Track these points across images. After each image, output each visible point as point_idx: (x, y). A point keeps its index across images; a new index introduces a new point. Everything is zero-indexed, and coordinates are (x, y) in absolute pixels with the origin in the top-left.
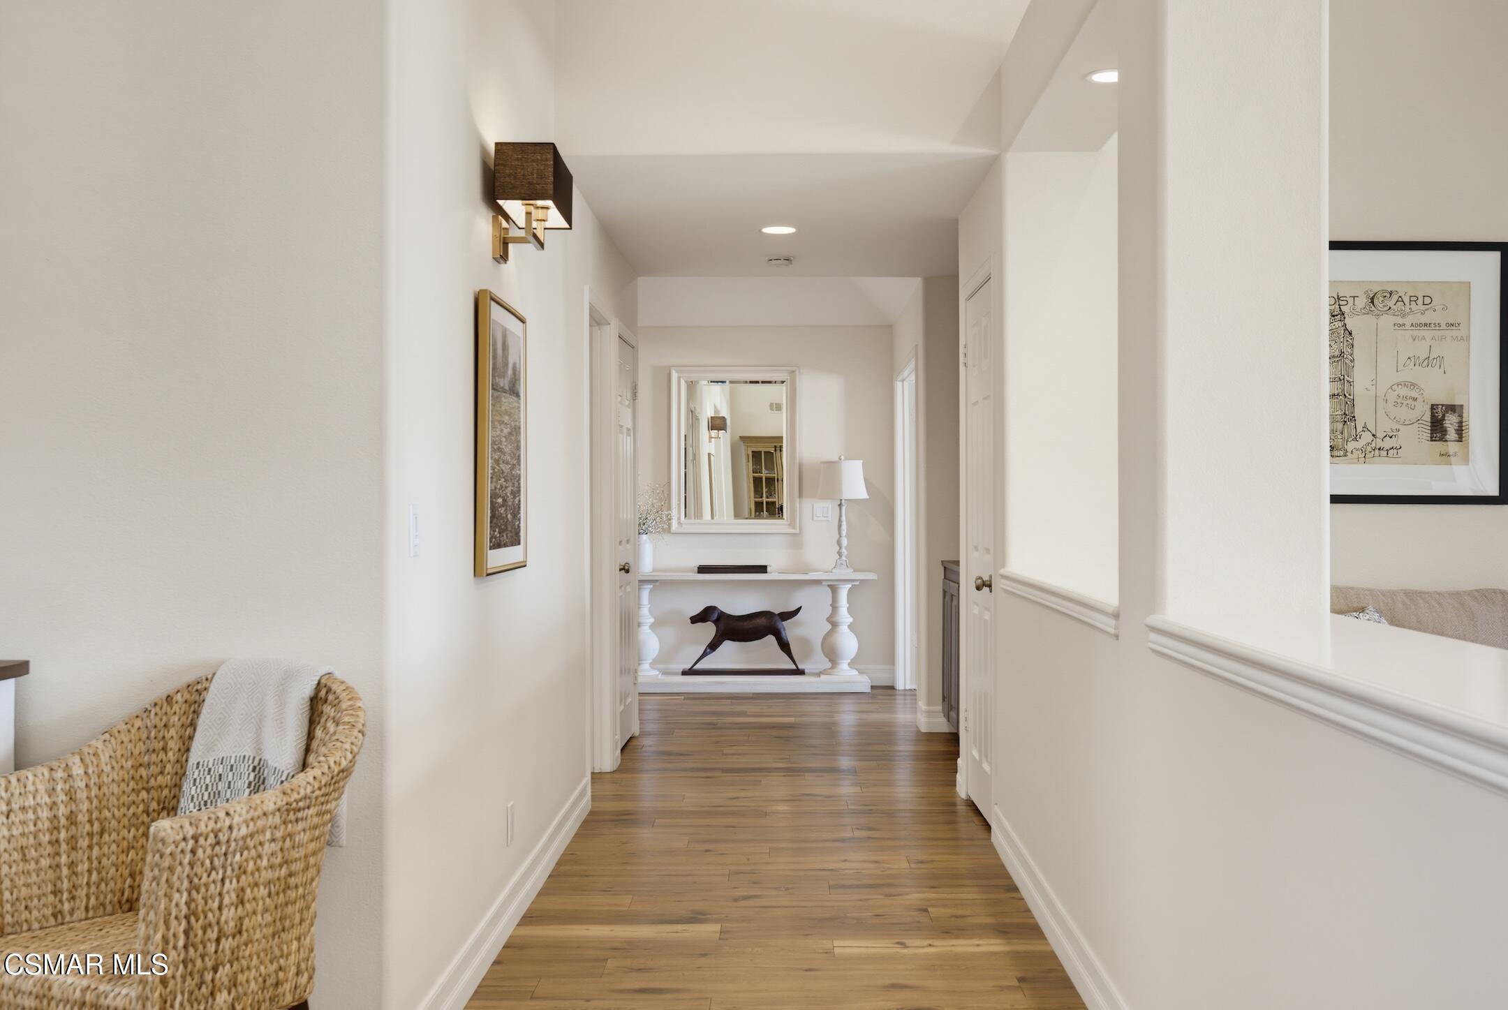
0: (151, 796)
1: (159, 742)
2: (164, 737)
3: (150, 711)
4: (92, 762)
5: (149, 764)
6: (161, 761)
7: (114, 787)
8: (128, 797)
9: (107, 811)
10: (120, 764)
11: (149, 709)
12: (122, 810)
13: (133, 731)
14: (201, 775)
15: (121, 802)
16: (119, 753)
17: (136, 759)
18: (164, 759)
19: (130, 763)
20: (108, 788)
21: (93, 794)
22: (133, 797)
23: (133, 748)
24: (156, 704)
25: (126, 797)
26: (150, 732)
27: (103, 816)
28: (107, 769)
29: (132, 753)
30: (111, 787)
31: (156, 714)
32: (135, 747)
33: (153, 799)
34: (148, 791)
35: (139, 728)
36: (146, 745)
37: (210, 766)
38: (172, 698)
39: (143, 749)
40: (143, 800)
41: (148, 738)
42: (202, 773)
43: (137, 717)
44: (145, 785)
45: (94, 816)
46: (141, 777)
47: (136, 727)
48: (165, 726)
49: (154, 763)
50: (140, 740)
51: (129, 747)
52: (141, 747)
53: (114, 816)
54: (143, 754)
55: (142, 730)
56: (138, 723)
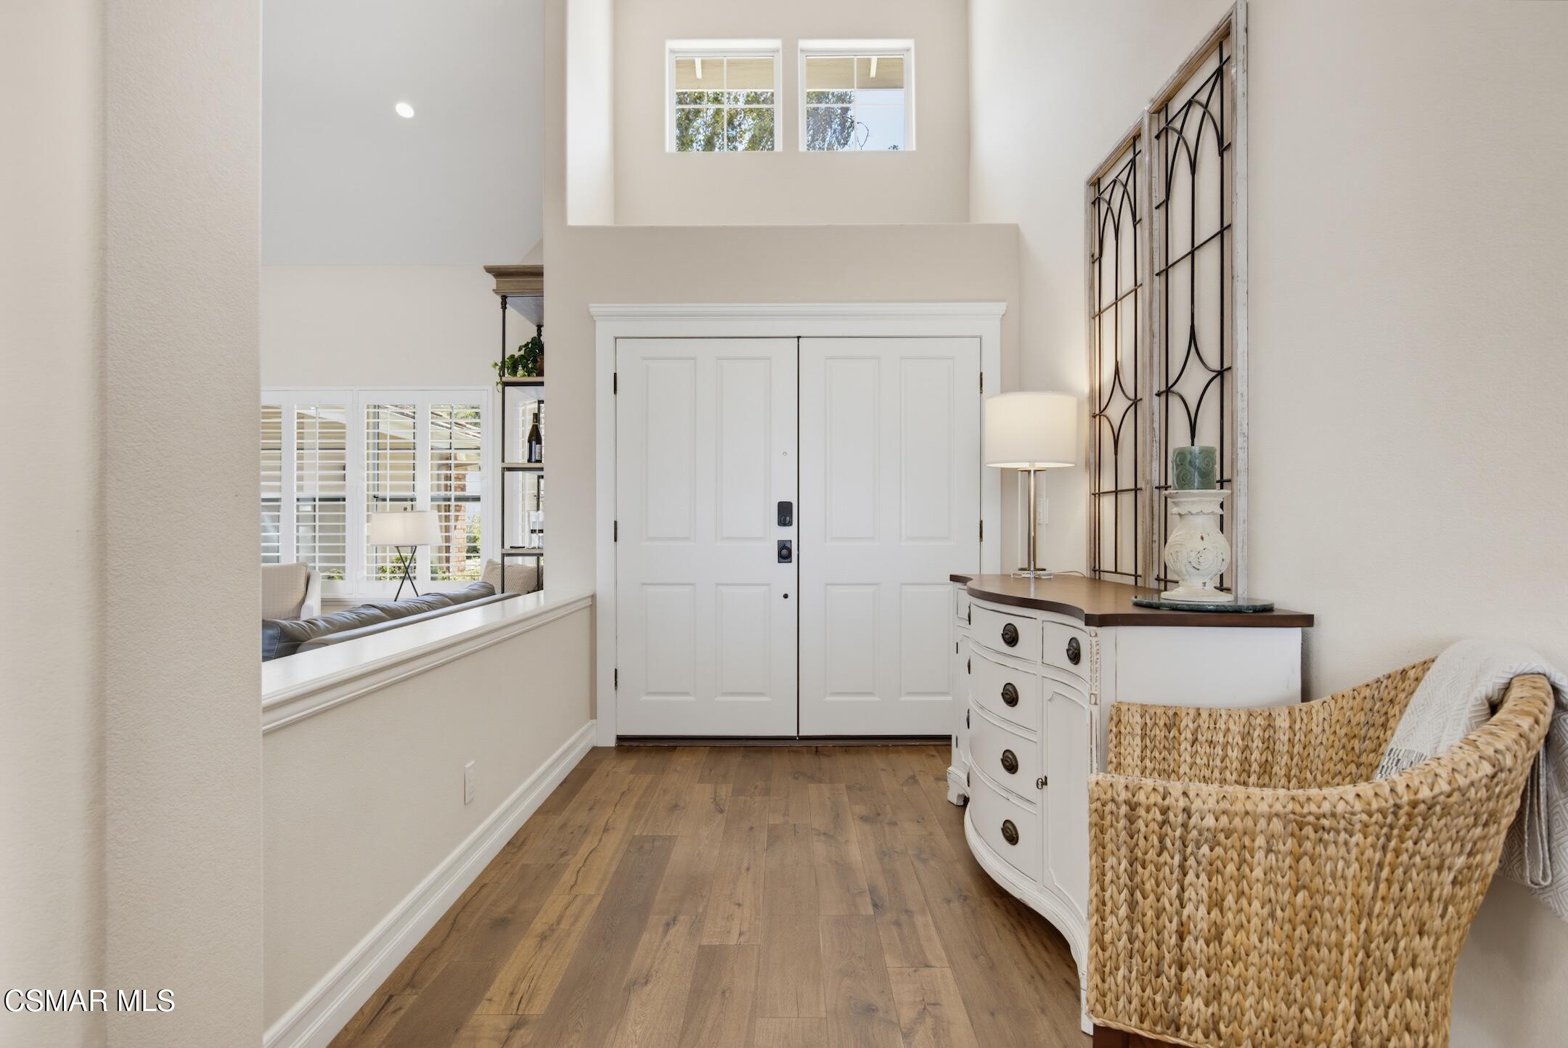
0: (1359, 773)
1: (1380, 717)
2: (1386, 713)
3: (1382, 682)
4: (1302, 720)
5: (1365, 738)
6: (1378, 738)
7: (1321, 750)
8: (1335, 765)
9: (1308, 773)
10: (1333, 729)
11: (1382, 680)
12: (1326, 776)
13: (1358, 699)
14: (1389, 764)
15: (1326, 768)
16: (1334, 719)
17: (1352, 728)
18: (1382, 735)
19: (1344, 731)
20: (1315, 750)
21: (1295, 751)
22: (1340, 767)
23: (1352, 716)
24: (1389, 677)
25: (1332, 765)
26: (1375, 704)
27: (1302, 776)
28: (1317, 730)
29: (1350, 721)
30: (1317, 750)
31: (1387, 686)
32: (1355, 716)
33: (1361, 775)
34: (1359, 765)
35: (1365, 698)
36: (1367, 716)
37: (1400, 757)
38: (1406, 673)
39: (1363, 719)
40: (1351, 773)
41: (1371, 710)
42: (1391, 761)
43: (1368, 685)
44: (1355, 759)
45: (1293, 773)
46: (1353, 749)
47: (1362, 696)
48: (1391, 701)
49: (1370, 738)
50: (1362, 709)
51: (1348, 714)
52: (1361, 717)
53: (1315, 779)
54: (1362, 725)
55: (1367, 700)
56: (1367, 692)
